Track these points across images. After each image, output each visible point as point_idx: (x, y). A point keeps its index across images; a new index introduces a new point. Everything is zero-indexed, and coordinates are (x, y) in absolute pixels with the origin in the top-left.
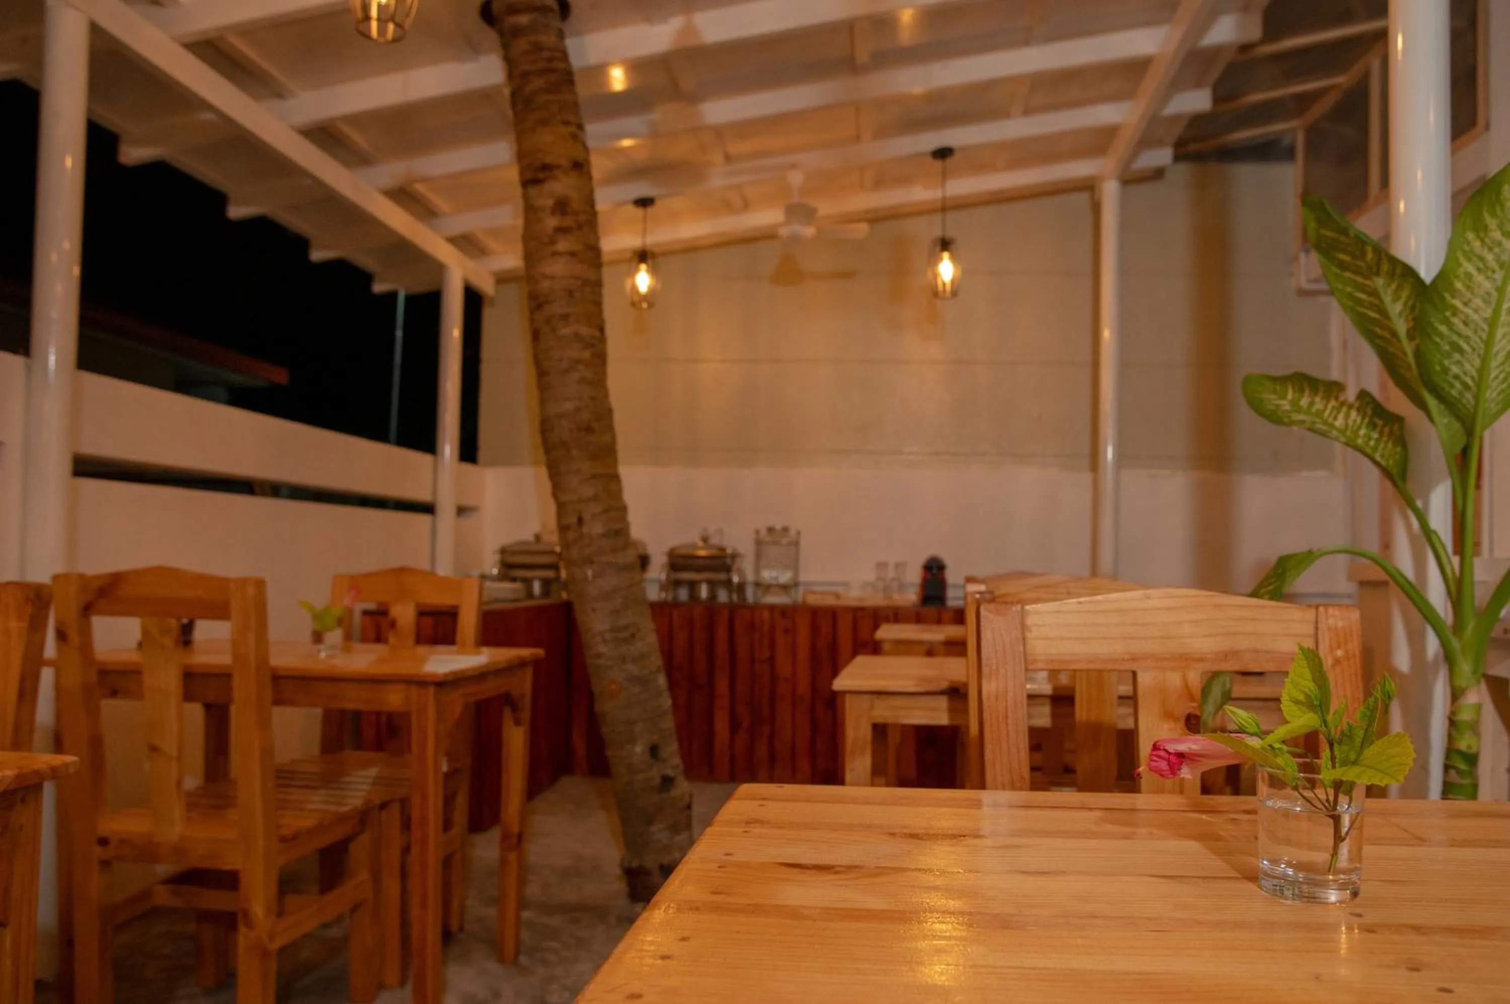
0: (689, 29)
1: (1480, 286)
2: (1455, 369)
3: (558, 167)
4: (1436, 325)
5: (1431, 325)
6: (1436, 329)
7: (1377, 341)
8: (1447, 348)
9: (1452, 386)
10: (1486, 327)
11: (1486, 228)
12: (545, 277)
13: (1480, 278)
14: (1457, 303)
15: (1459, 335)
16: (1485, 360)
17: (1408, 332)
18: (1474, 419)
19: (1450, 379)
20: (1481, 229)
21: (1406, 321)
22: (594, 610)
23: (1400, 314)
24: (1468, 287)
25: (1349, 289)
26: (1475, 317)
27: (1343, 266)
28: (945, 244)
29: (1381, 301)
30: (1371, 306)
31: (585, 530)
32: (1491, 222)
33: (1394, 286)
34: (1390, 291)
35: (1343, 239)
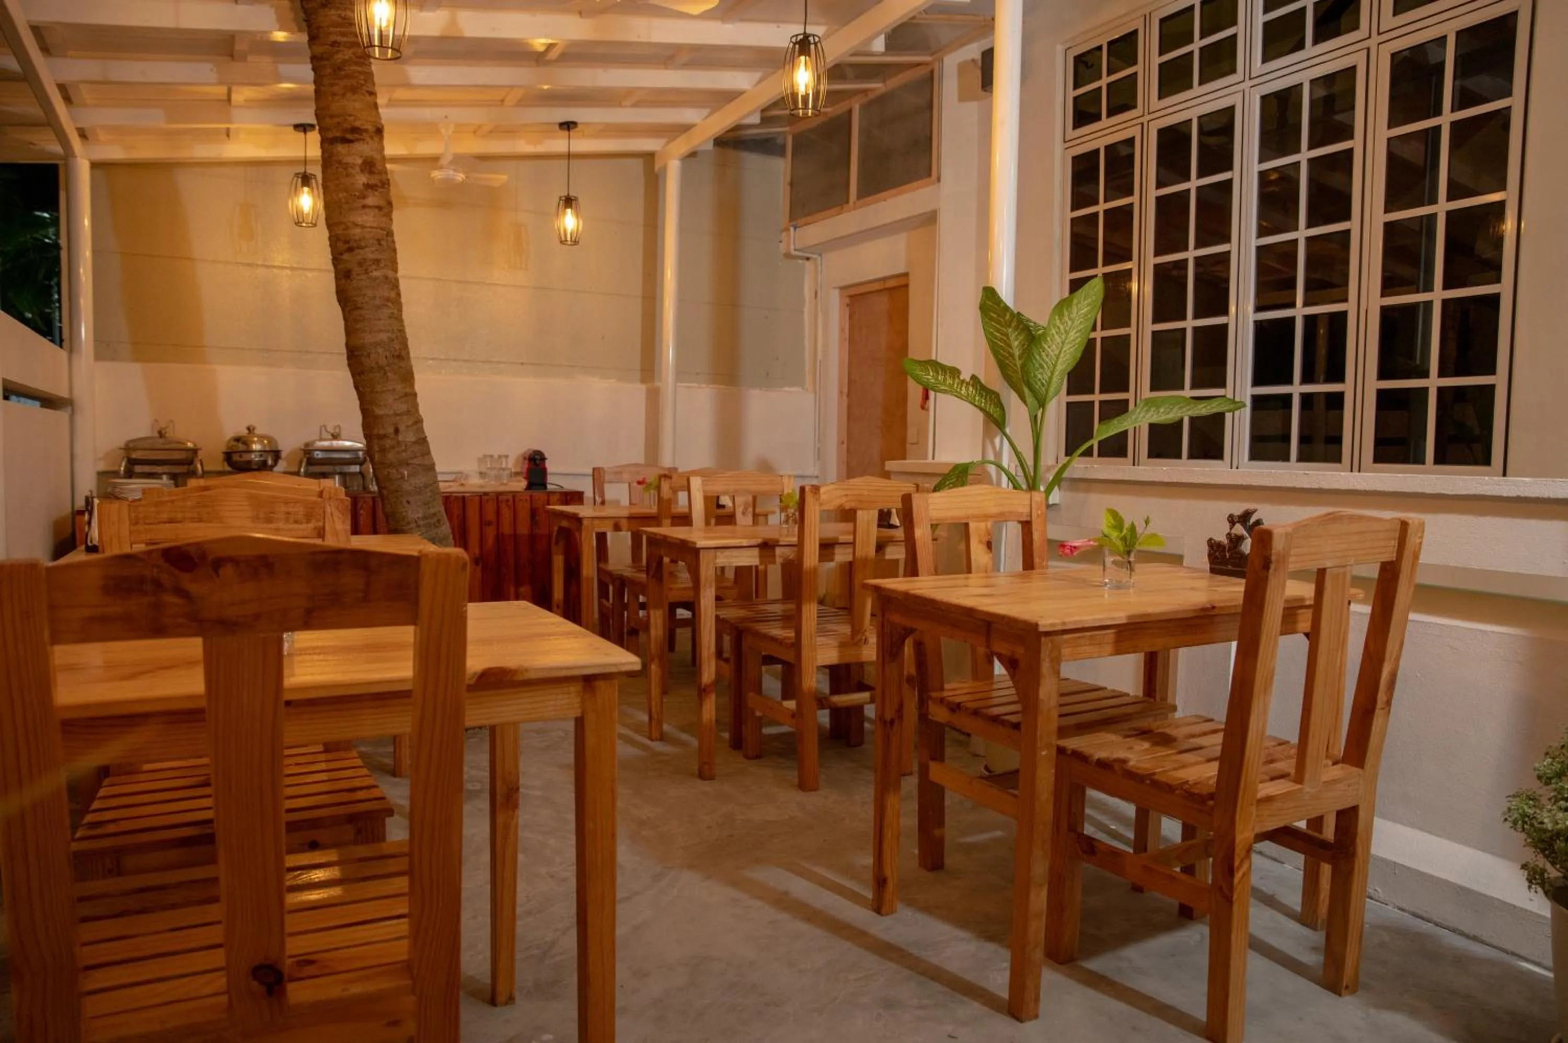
0: (453, 22)
1: (1056, 340)
2: (1039, 376)
3: (366, 131)
4: (1035, 354)
5: (1033, 354)
6: (1035, 357)
7: (1000, 357)
8: (1037, 365)
9: (1037, 384)
10: (1055, 358)
11: (1063, 315)
12: (356, 225)
13: (1057, 337)
14: (1046, 346)
15: (1043, 360)
16: (1052, 374)
17: (1019, 356)
18: (1045, 399)
19: (1037, 380)
20: (1061, 316)
21: (1019, 350)
22: (408, 502)
23: (1017, 347)
24: (1051, 340)
25: (991, 330)
26: (1051, 353)
27: (991, 319)
28: (569, 201)
29: (1008, 338)
30: (1001, 340)
31: (401, 438)
32: (1066, 313)
33: (1016, 333)
34: (1014, 335)
35: (996, 307)
